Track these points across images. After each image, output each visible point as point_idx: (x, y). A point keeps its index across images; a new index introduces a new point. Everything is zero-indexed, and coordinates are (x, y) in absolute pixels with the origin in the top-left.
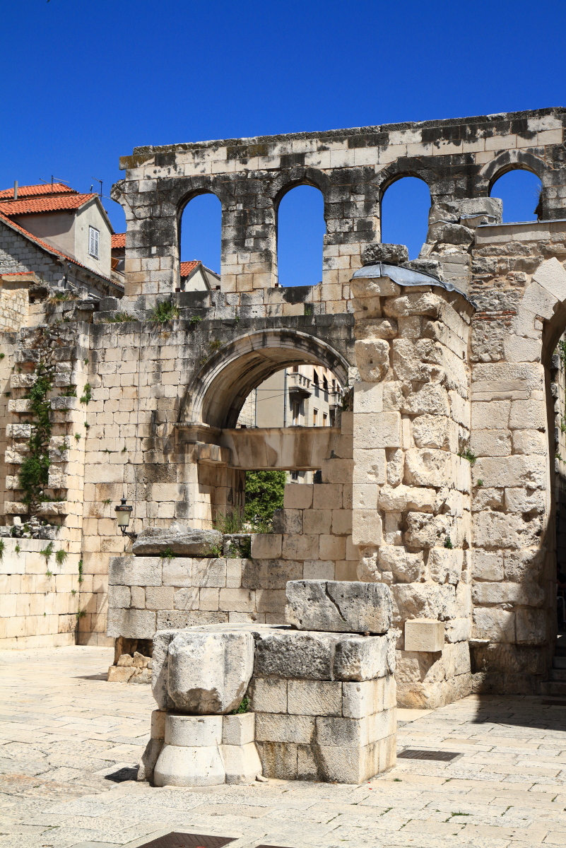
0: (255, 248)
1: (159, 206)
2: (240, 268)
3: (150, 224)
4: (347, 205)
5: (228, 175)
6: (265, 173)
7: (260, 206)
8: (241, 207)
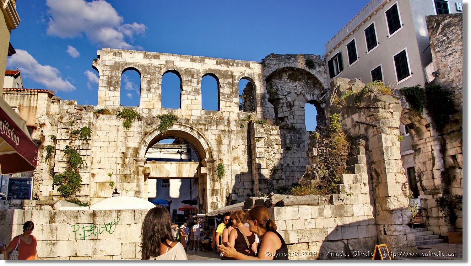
0: (155, 93)
1: (114, 72)
2: (149, 99)
3: (111, 78)
4: (191, 81)
5: (143, 64)
6: (159, 65)
7: (157, 77)
8: (149, 76)
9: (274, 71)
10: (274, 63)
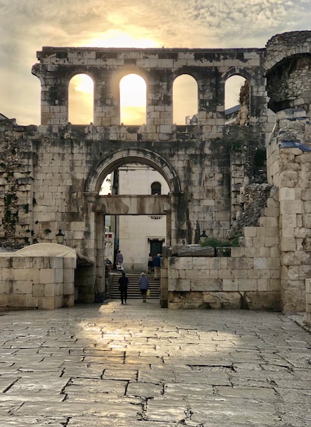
0: (111, 105)
1: (59, 79)
2: (104, 114)
3: (54, 88)
5: (96, 66)
6: (116, 67)
8: (103, 83)
9: (278, 61)
10: (280, 49)
